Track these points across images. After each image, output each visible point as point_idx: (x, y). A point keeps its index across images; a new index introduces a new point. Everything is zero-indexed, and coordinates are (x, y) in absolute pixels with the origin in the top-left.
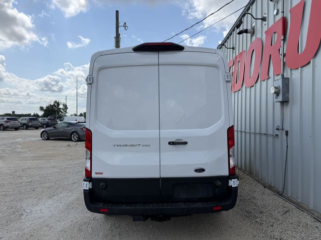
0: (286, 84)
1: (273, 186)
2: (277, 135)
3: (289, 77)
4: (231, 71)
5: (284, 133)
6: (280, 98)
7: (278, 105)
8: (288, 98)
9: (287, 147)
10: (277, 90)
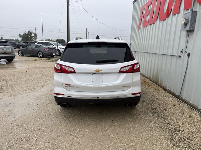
0: (195, 17)
1: (172, 91)
2: (180, 56)
3: (198, 11)
4: (149, 9)
6: (188, 28)
7: (185, 33)
8: (194, 27)
9: (187, 65)
10: (186, 21)
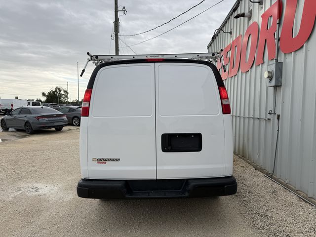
1: (264, 168)
2: (269, 119)
3: (283, 61)
4: (228, 56)
5: (276, 117)
6: (273, 83)
7: (271, 90)
8: (281, 82)
9: (278, 130)
10: (270, 75)
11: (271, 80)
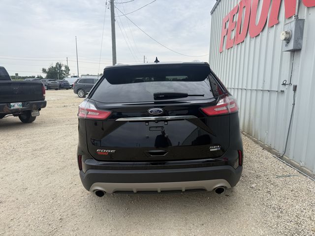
0: (300, 27)
1: (273, 147)
2: (283, 91)
5: (292, 88)
6: (291, 46)
8: (301, 45)
9: (294, 104)
10: (288, 36)
11: (288, 43)
